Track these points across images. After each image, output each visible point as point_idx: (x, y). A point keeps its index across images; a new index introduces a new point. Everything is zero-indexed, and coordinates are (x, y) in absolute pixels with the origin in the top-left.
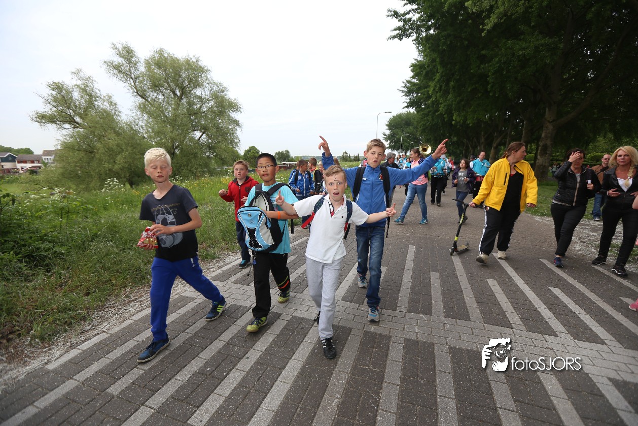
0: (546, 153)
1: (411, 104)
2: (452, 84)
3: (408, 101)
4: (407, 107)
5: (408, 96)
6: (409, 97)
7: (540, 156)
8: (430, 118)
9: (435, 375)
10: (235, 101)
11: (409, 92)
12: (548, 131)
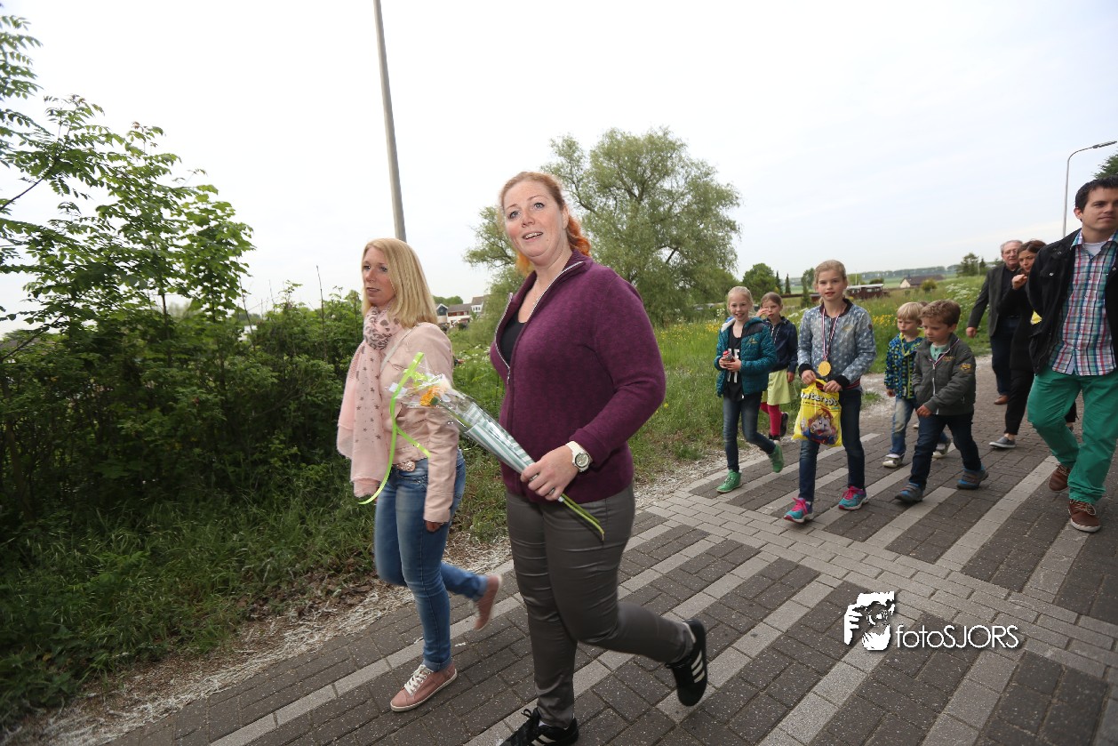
10: (729, 188)
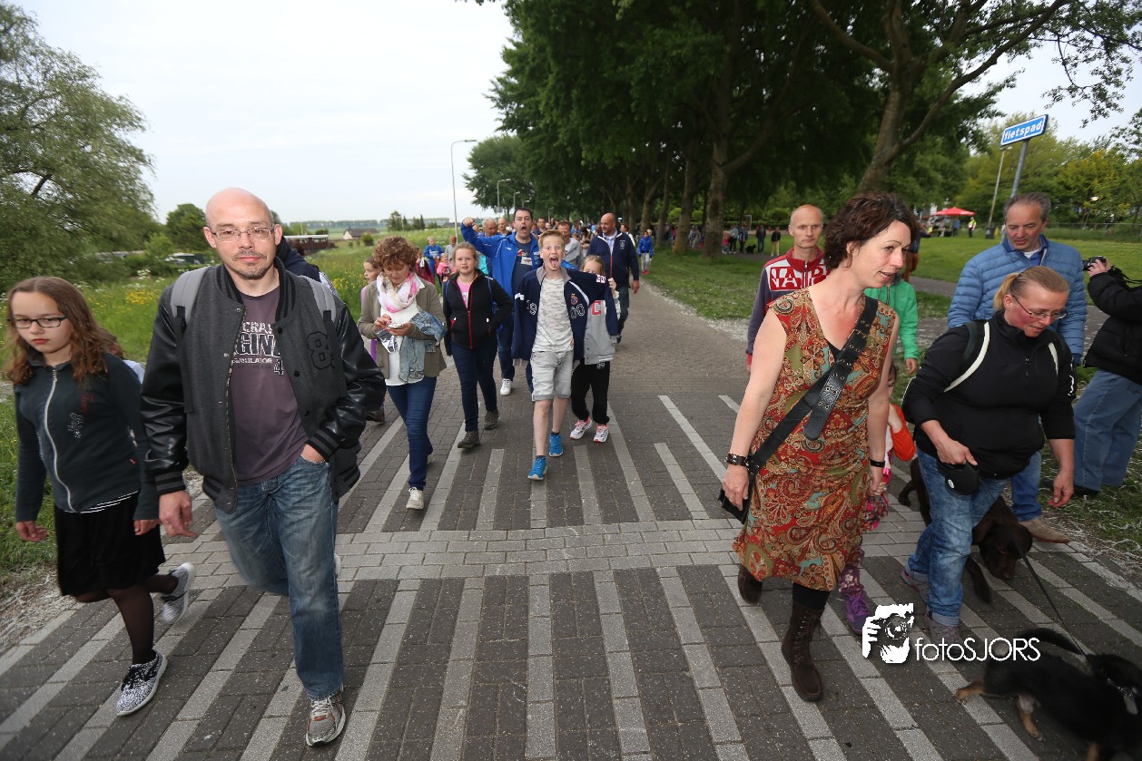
0: (718, 214)
1: (509, 123)
2: (575, 93)
3: (504, 117)
4: (503, 128)
5: (502, 108)
6: (504, 111)
7: (711, 217)
8: (543, 150)
9: (599, 622)
11: (504, 101)
12: (718, 178)
